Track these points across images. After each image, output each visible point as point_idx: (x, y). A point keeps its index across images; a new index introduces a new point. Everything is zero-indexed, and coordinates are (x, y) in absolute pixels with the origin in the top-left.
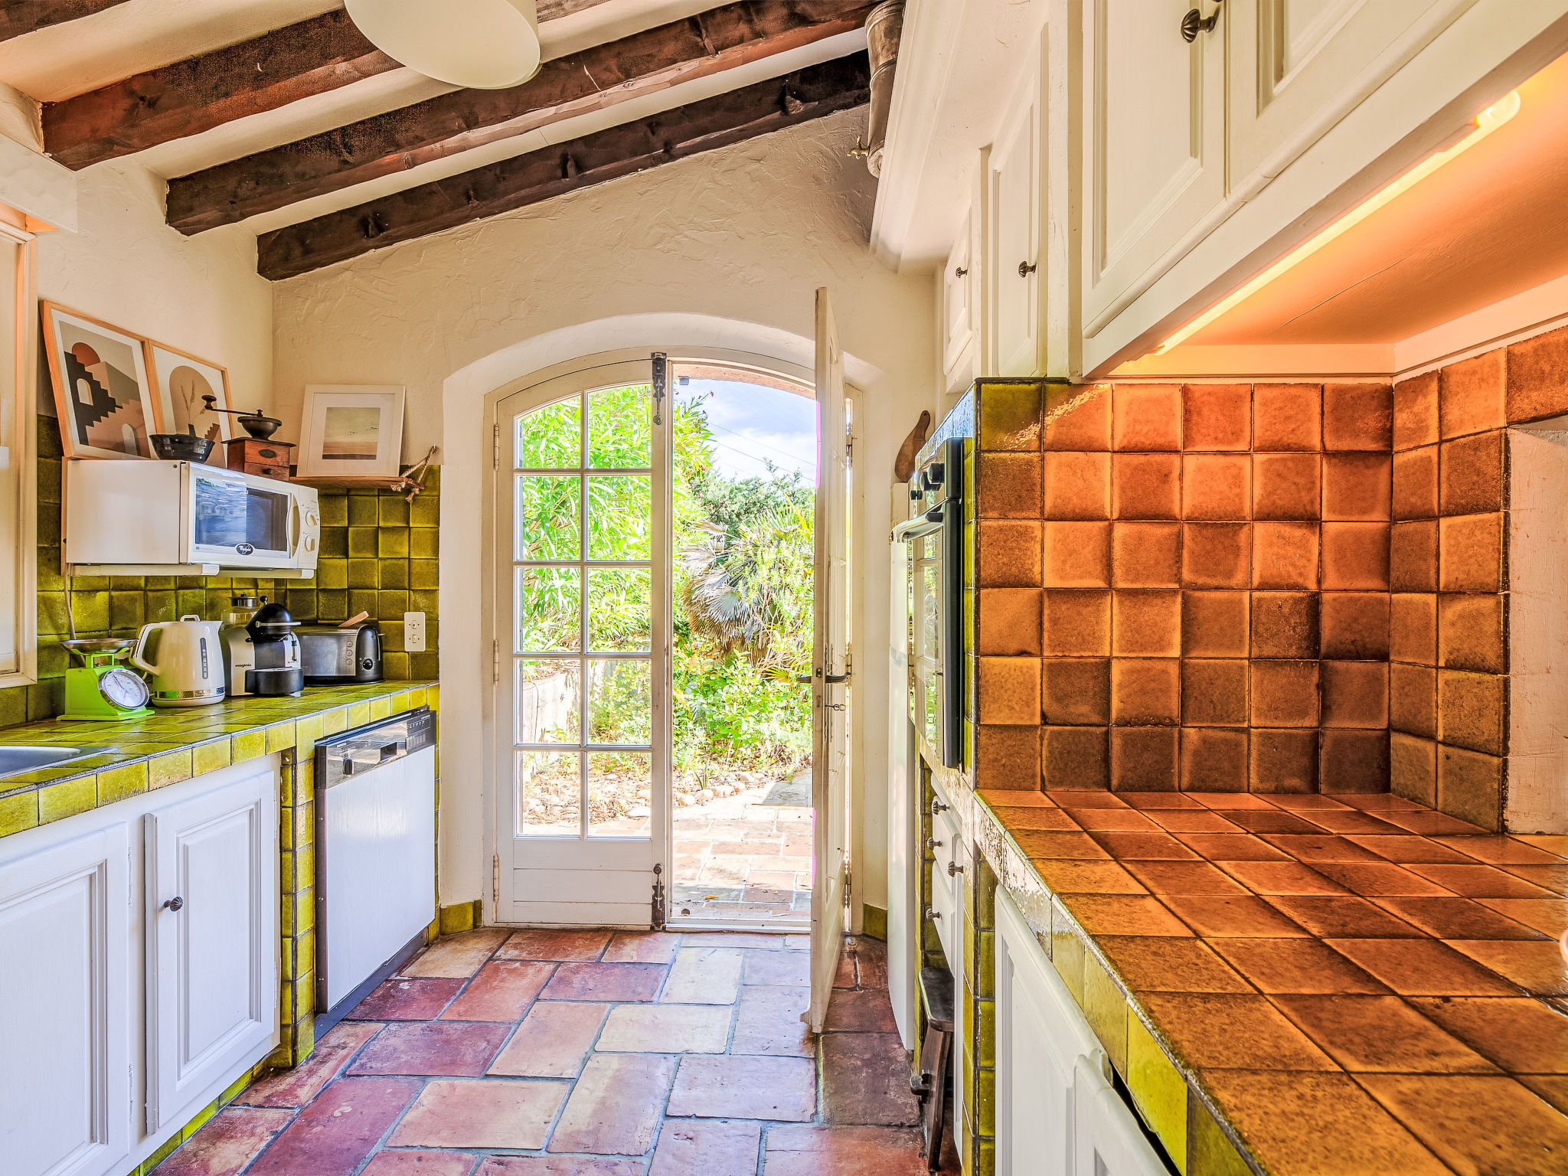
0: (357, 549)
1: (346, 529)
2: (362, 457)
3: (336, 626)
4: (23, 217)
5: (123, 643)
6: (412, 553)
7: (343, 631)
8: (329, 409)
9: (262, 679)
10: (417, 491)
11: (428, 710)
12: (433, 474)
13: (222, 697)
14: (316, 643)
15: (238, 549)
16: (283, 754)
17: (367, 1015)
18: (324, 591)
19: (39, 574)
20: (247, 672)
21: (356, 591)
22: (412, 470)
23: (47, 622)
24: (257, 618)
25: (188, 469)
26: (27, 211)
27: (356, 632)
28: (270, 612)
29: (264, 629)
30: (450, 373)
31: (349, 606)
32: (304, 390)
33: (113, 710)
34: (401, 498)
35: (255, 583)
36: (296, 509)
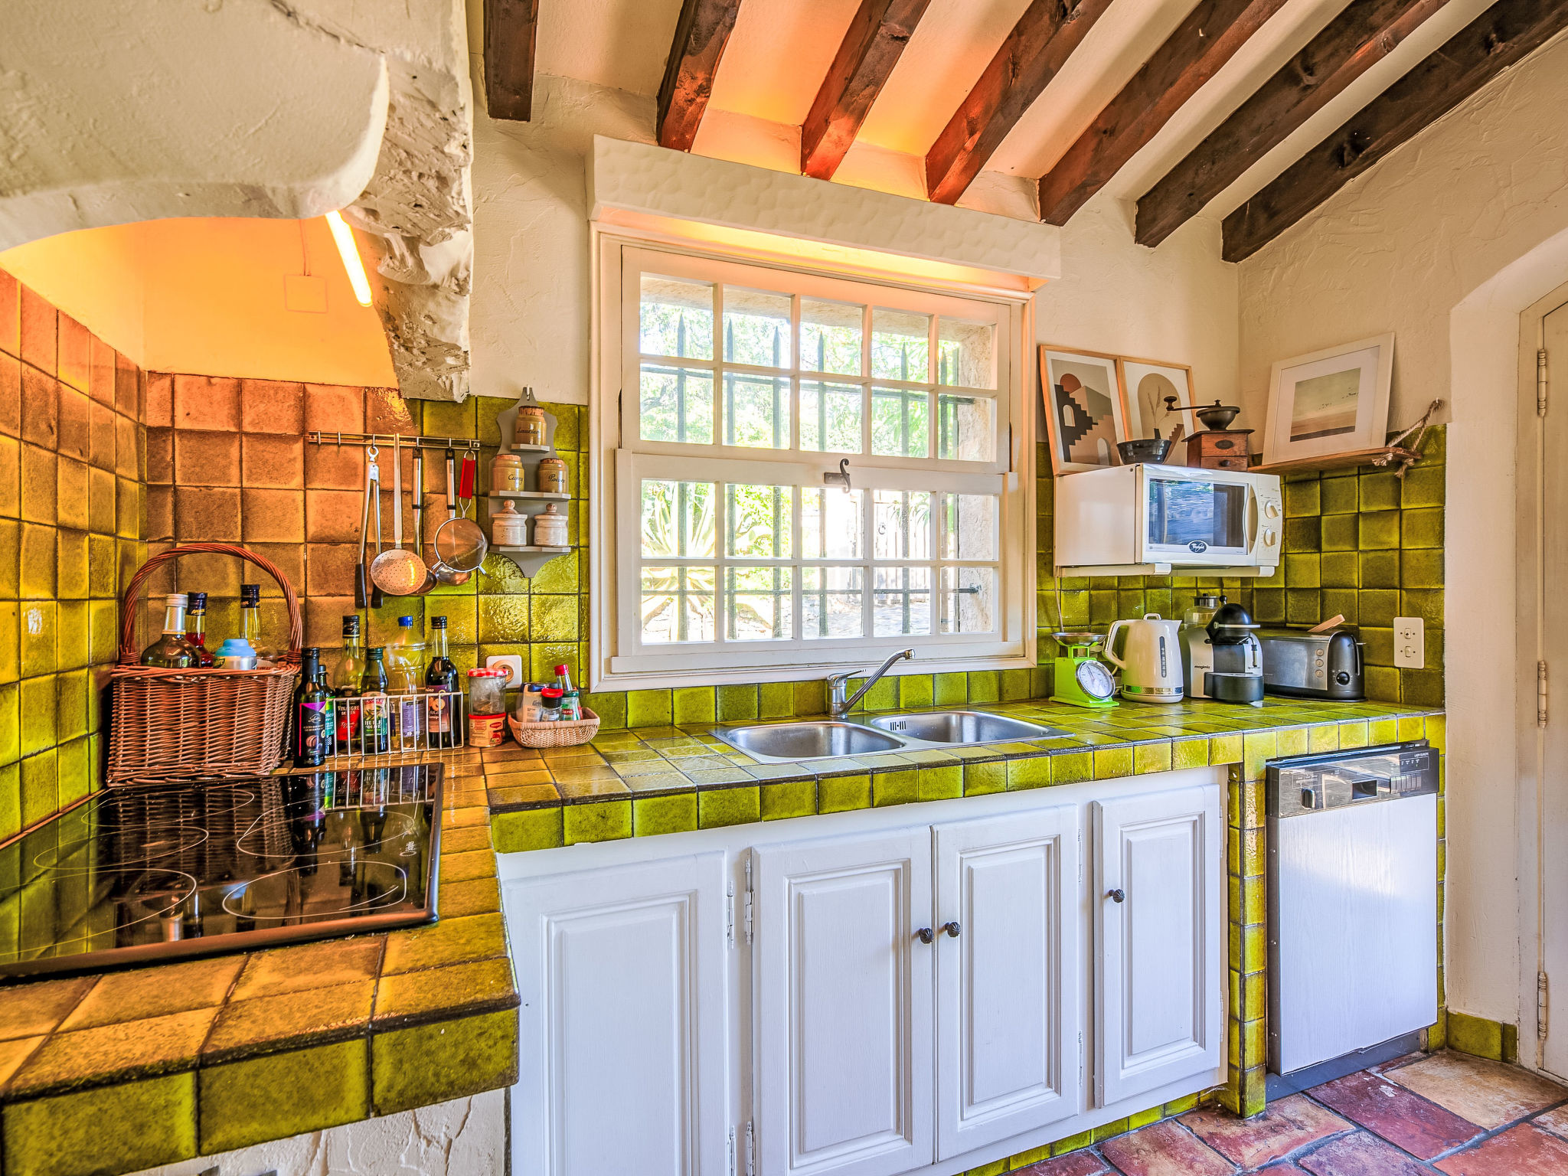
0: (1331, 541)
1: (1319, 518)
2: (1336, 431)
3: (1304, 631)
4: (1026, 280)
5: (1096, 637)
6: (1404, 542)
7: (1314, 637)
8: (1298, 384)
9: (1219, 682)
10: (1410, 462)
11: (1427, 746)
12: (1436, 436)
13: (1180, 696)
14: (1281, 648)
15: (1191, 547)
16: (1232, 768)
17: (1333, 1102)
18: (1293, 590)
19: (1039, 576)
20: (1206, 674)
21: (1330, 591)
22: (1403, 436)
23: (1044, 617)
24: (1215, 619)
25: (1142, 471)
26: (1026, 273)
27: (1329, 638)
28: (1228, 613)
29: (1221, 630)
30: (1460, 297)
31: (1322, 608)
32: (1270, 368)
33: (1086, 698)
34: (1388, 474)
35: (1220, 581)
36: (1254, 500)
